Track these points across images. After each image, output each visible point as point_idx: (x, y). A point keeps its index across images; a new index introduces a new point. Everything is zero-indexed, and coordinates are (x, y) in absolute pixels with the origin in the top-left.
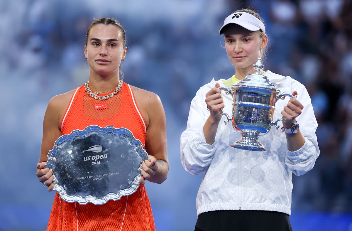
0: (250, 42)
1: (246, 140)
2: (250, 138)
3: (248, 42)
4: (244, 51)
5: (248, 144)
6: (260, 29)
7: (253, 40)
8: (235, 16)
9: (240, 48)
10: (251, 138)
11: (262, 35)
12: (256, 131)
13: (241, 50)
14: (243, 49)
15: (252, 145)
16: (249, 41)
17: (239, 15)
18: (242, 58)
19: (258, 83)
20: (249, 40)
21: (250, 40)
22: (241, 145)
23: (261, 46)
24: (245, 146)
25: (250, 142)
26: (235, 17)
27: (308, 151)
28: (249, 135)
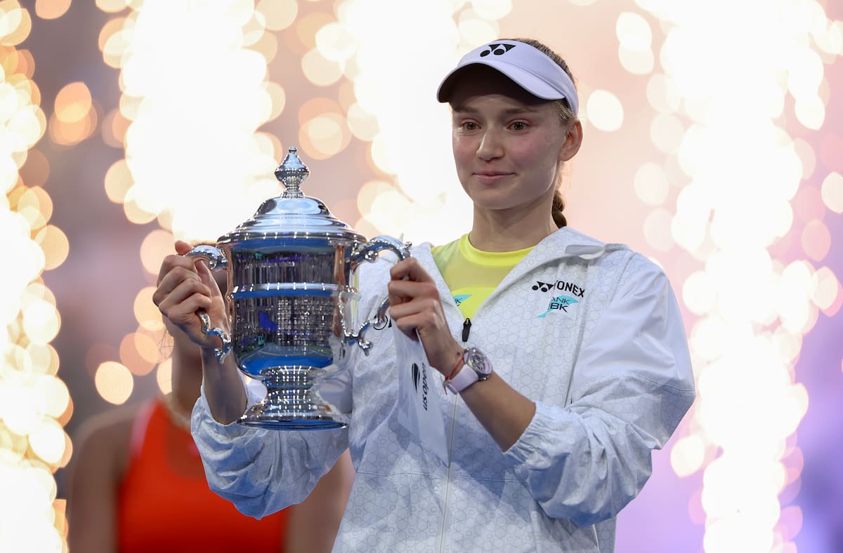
0: (527, 133)
1: (282, 398)
2: (294, 391)
3: (521, 131)
4: (507, 158)
5: (291, 410)
6: (562, 97)
7: (537, 126)
8: (490, 49)
9: (495, 146)
10: (298, 391)
11: (568, 118)
12: (310, 367)
13: (499, 153)
14: (503, 149)
15: (302, 411)
16: (525, 129)
17: (505, 49)
18: (498, 177)
19: (299, 221)
20: (524, 126)
21: (527, 125)
22: (272, 415)
23: (560, 151)
24: (283, 417)
25: (296, 404)
26: (492, 53)
27: (549, 441)
28: (291, 381)
